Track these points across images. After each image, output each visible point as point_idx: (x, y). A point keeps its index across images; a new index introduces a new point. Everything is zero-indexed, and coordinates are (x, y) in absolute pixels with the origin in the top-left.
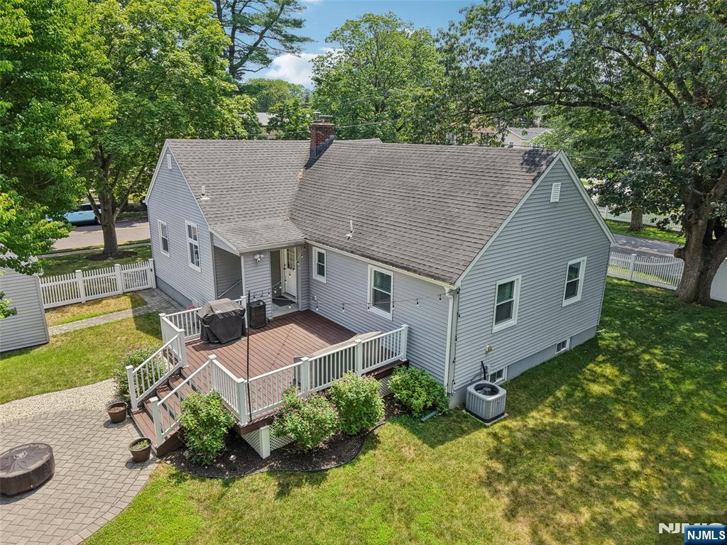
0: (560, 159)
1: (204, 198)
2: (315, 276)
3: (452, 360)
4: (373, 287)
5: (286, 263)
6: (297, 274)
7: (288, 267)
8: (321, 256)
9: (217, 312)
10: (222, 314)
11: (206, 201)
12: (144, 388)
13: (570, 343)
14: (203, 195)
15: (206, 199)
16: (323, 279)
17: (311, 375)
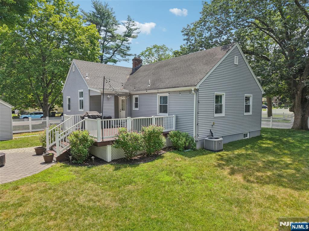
0: (237, 47)
1: (87, 78)
2: (134, 109)
3: (197, 124)
4: (159, 104)
5: (121, 109)
6: (126, 112)
7: (122, 110)
8: (136, 99)
9: (89, 115)
10: (92, 115)
11: (88, 79)
12: (53, 141)
13: (249, 136)
14: (87, 77)
15: (88, 78)
16: (137, 109)
17: (132, 126)
